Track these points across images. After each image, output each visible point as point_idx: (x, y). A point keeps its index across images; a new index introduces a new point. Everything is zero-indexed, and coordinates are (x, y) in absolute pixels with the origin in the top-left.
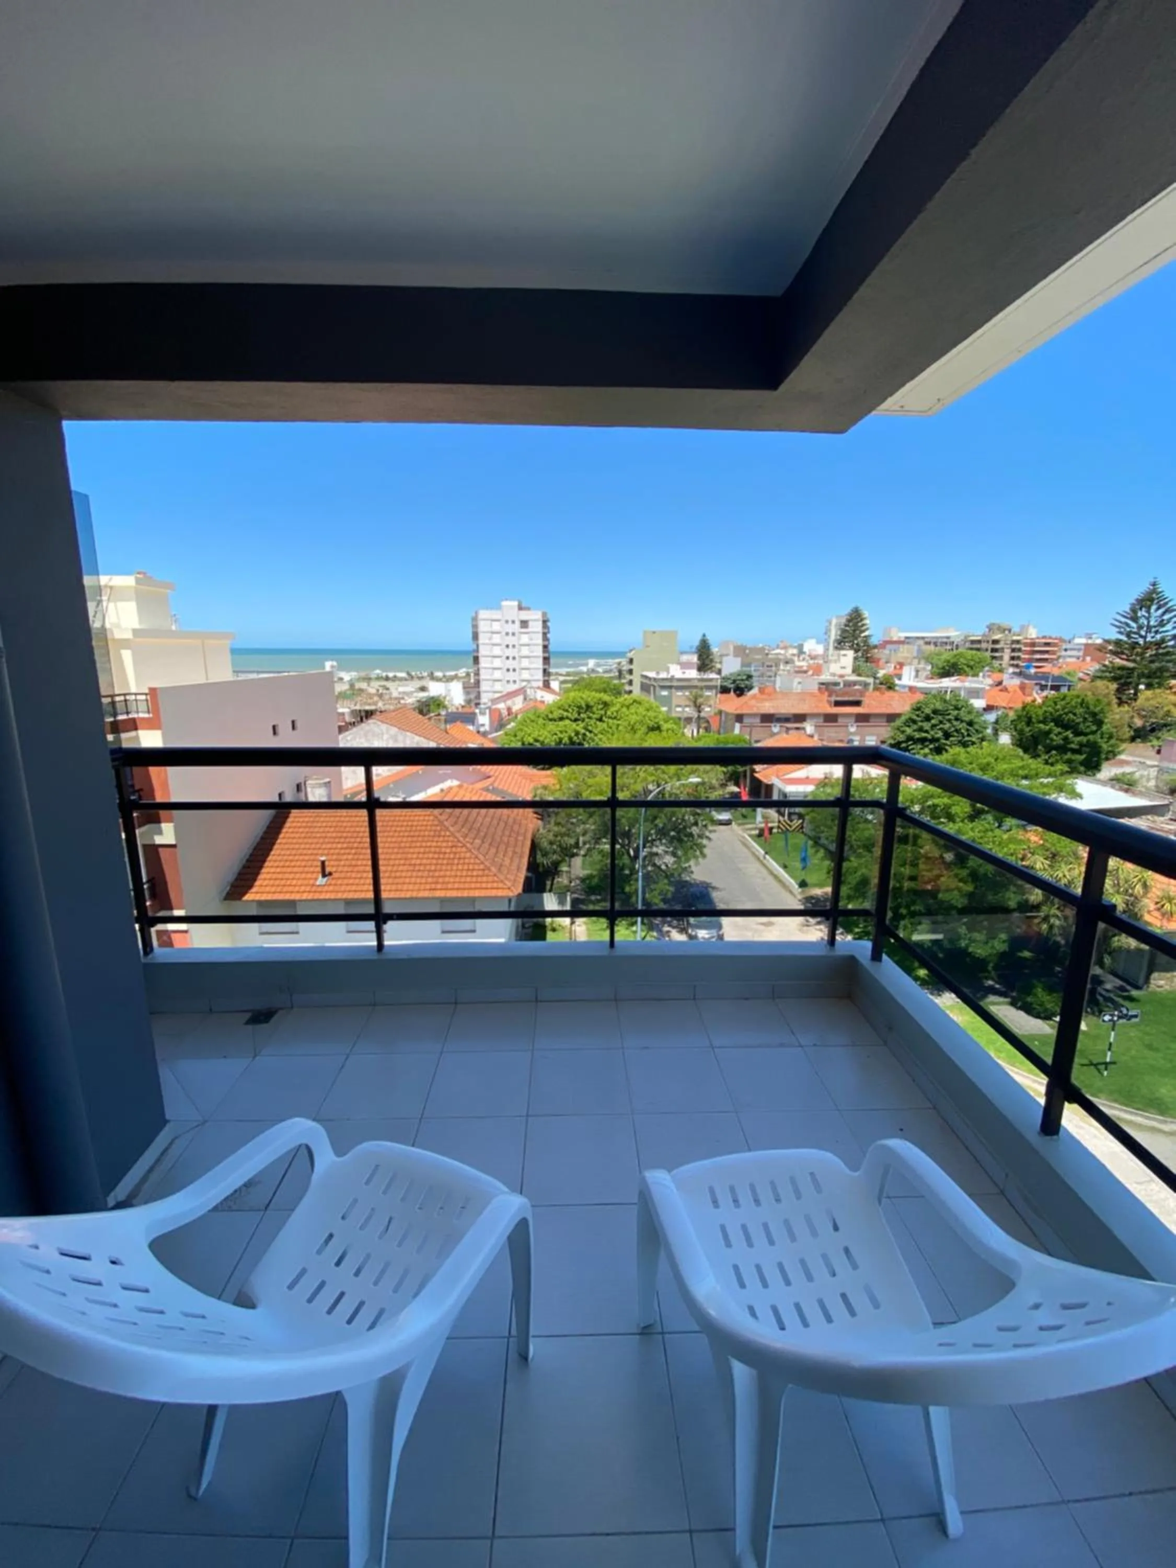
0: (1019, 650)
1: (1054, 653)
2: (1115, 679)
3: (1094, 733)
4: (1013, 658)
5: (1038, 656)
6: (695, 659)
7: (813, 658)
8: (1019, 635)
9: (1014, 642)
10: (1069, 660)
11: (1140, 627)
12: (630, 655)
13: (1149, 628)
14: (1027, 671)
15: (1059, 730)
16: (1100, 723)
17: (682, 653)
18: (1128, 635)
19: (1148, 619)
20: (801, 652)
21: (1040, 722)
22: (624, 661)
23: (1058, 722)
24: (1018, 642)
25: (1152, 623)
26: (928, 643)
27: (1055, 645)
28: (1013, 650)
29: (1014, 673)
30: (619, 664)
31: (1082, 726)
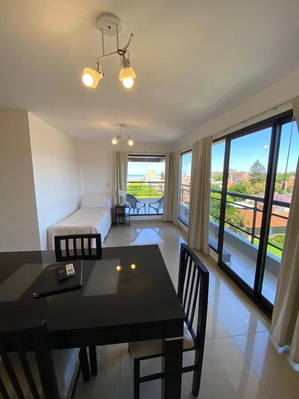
0: (234, 175)
1: (242, 175)
2: (251, 181)
3: (244, 192)
4: (233, 177)
5: (238, 176)
6: (160, 177)
7: (188, 176)
8: (234, 171)
9: (233, 173)
10: (246, 177)
11: (255, 170)
12: (145, 176)
13: (257, 170)
14: (235, 180)
15: (237, 192)
16: (245, 190)
17: (157, 175)
18: (253, 171)
19: (257, 168)
20: (186, 175)
21: (233, 190)
22: (143, 177)
23: (236, 190)
24: (234, 173)
25: (258, 169)
26: (214, 173)
27: (243, 174)
28: (233, 175)
29: (232, 180)
30: (142, 178)
31: (241, 191)
